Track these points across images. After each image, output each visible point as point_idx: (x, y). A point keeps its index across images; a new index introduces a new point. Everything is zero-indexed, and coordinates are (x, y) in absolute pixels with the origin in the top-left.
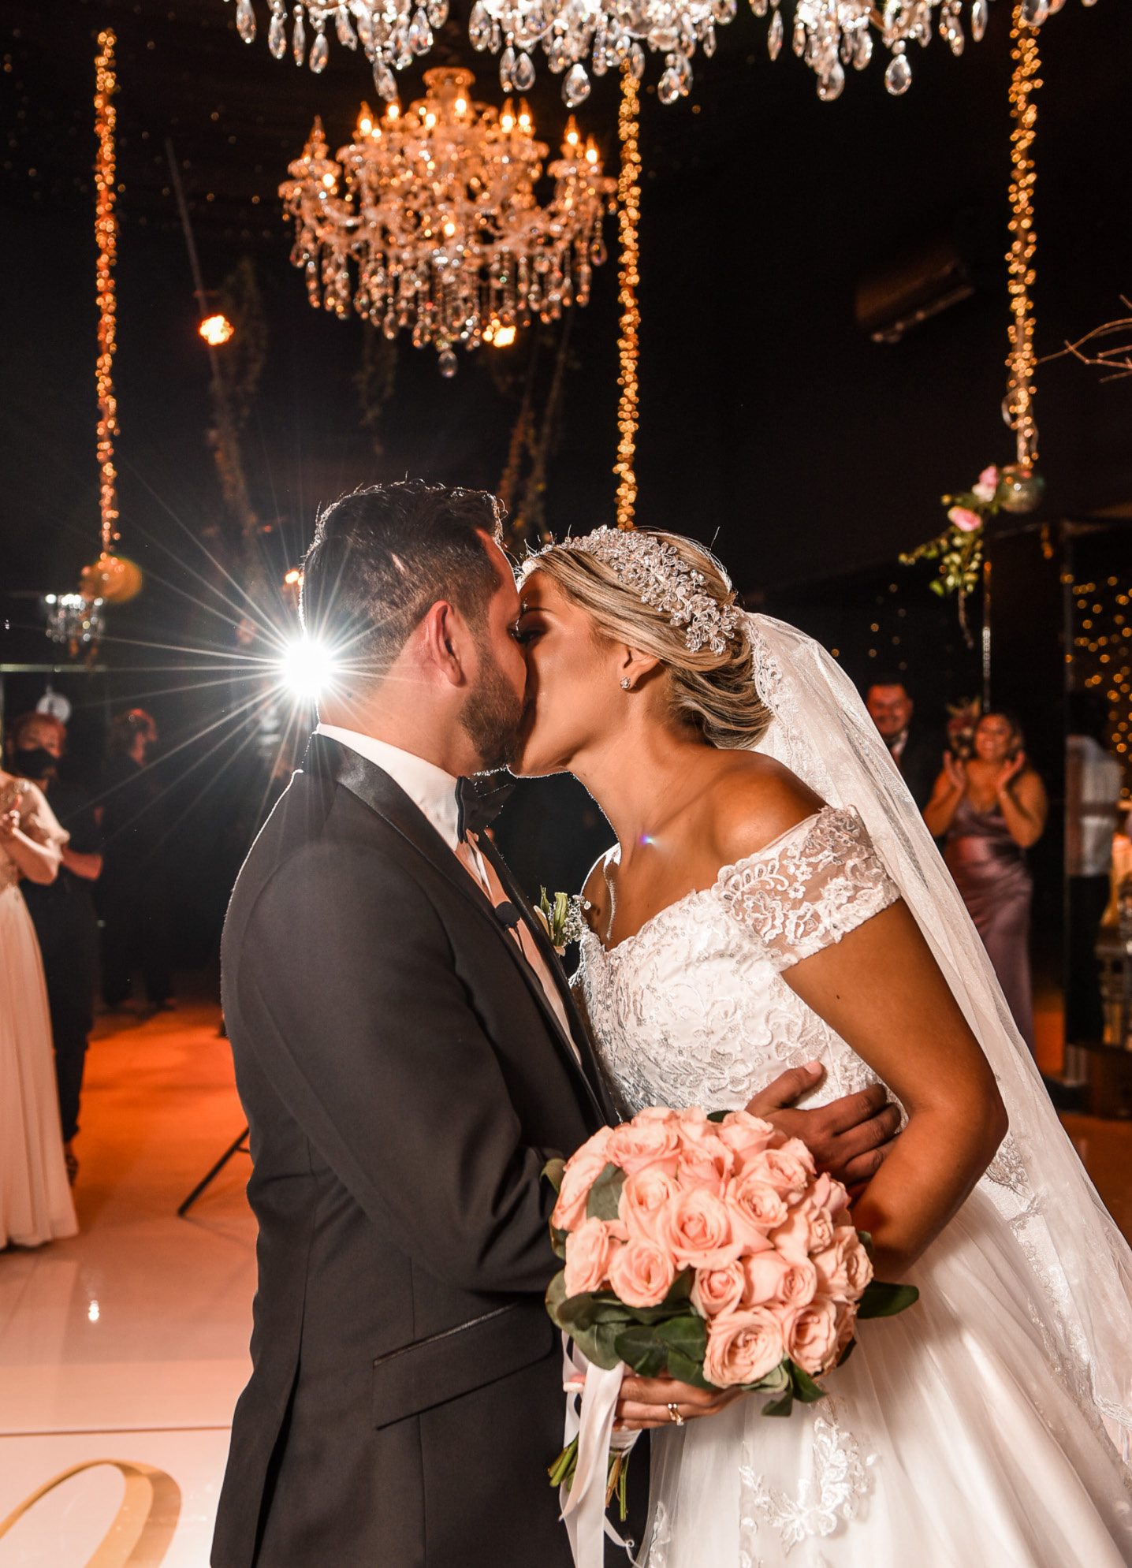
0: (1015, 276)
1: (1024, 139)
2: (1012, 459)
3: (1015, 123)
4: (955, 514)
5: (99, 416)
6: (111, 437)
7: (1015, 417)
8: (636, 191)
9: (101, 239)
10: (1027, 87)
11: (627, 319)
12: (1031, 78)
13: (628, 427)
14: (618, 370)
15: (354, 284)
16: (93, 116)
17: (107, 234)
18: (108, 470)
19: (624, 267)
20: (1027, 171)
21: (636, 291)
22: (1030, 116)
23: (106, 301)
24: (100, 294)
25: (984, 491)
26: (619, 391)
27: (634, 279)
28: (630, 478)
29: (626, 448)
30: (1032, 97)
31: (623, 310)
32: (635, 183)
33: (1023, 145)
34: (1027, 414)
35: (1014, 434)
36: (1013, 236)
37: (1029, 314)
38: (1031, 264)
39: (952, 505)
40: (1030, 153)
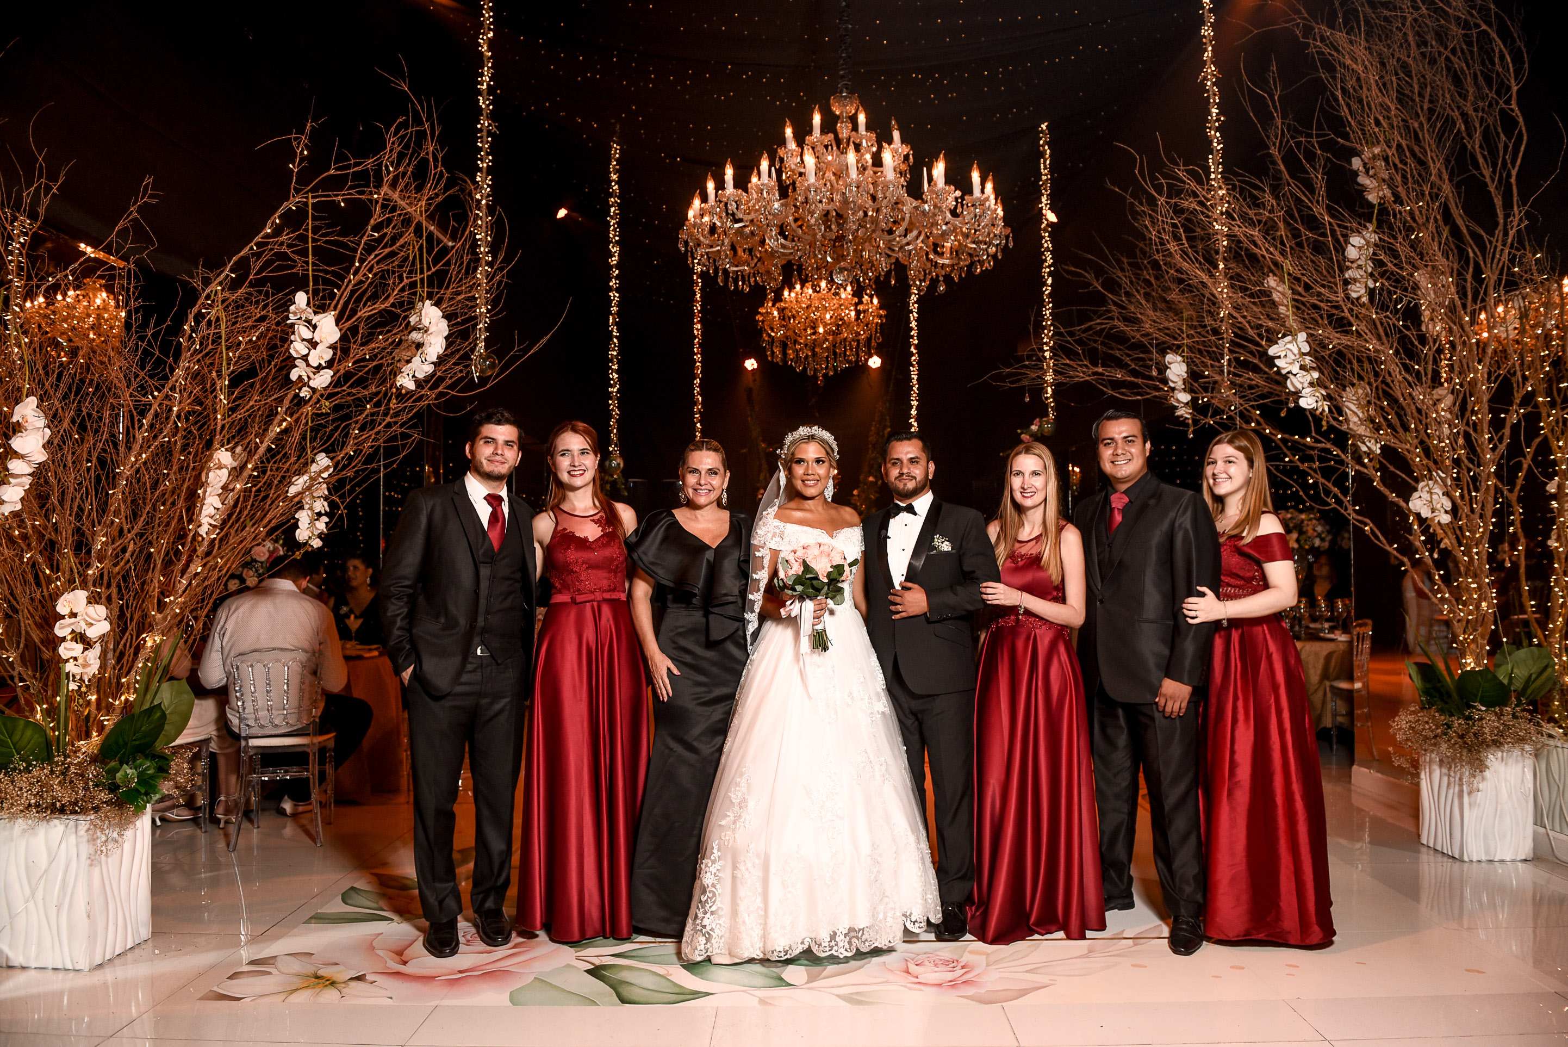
0: (1046, 343)
1: (1048, 290)
2: (1047, 415)
3: (1045, 284)
4: (1023, 436)
5: (695, 404)
6: (700, 412)
7: (1047, 398)
8: (916, 305)
9: (696, 332)
10: (1048, 270)
11: (913, 358)
12: (1049, 267)
13: (915, 403)
14: (911, 379)
15: (785, 354)
16: (693, 282)
17: (697, 330)
18: (698, 425)
19: (912, 337)
20: (1049, 302)
21: (916, 347)
22: (1050, 281)
23: (698, 357)
24: (696, 354)
25: (1034, 428)
26: (911, 388)
27: (916, 342)
28: (915, 424)
29: (914, 412)
30: (1050, 274)
31: (913, 355)
32: (916, 302)
33: (1047, 292)
34: (1051, 396)
35: (1047, 406)
36: (1044, 328)
37: (1051, 358)
38: (1051, 338)
39: (1022, 433)
40: (1050, 295)
